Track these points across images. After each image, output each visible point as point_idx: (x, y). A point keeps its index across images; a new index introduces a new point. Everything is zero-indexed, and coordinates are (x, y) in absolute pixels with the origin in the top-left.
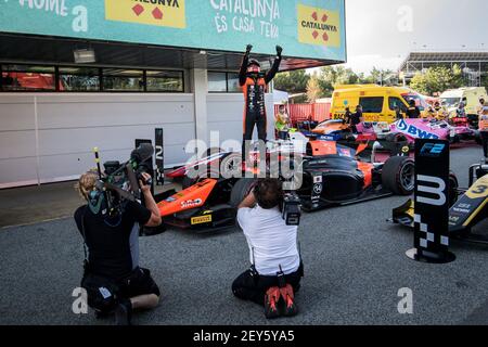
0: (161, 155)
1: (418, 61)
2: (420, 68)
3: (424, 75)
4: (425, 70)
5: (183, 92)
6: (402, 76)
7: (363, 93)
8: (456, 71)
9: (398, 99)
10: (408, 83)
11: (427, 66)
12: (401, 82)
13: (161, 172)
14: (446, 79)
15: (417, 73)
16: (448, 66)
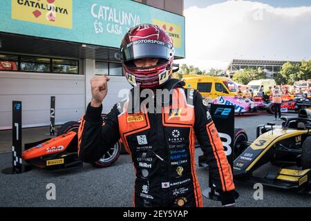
0: (54, 115)
1: (237, 65)
2: (238, 69)
3: (241, 72)
4: (241, 70)
5: (78, 74)
6: (228, 73)
7: (200, 80)
8: (260, 71)
9: (221, 84)
10: (231, 77)
11: (243, 67)
12: (227, 76)
13: (53, 127)
14: (254, 76)
15: (237, 71)
16: (255, 68)
